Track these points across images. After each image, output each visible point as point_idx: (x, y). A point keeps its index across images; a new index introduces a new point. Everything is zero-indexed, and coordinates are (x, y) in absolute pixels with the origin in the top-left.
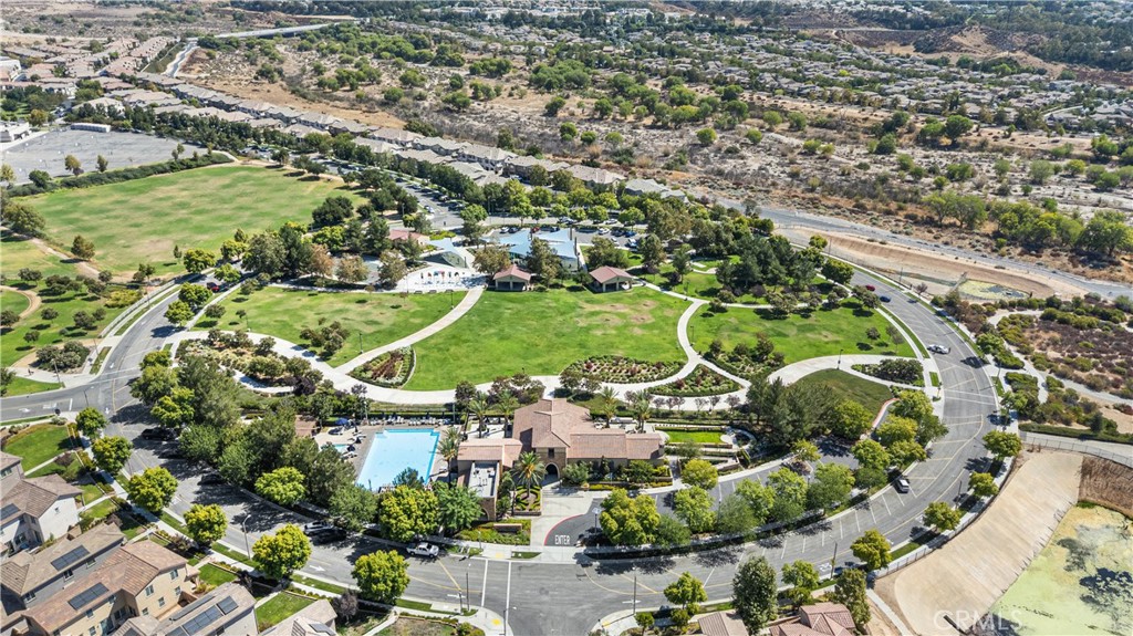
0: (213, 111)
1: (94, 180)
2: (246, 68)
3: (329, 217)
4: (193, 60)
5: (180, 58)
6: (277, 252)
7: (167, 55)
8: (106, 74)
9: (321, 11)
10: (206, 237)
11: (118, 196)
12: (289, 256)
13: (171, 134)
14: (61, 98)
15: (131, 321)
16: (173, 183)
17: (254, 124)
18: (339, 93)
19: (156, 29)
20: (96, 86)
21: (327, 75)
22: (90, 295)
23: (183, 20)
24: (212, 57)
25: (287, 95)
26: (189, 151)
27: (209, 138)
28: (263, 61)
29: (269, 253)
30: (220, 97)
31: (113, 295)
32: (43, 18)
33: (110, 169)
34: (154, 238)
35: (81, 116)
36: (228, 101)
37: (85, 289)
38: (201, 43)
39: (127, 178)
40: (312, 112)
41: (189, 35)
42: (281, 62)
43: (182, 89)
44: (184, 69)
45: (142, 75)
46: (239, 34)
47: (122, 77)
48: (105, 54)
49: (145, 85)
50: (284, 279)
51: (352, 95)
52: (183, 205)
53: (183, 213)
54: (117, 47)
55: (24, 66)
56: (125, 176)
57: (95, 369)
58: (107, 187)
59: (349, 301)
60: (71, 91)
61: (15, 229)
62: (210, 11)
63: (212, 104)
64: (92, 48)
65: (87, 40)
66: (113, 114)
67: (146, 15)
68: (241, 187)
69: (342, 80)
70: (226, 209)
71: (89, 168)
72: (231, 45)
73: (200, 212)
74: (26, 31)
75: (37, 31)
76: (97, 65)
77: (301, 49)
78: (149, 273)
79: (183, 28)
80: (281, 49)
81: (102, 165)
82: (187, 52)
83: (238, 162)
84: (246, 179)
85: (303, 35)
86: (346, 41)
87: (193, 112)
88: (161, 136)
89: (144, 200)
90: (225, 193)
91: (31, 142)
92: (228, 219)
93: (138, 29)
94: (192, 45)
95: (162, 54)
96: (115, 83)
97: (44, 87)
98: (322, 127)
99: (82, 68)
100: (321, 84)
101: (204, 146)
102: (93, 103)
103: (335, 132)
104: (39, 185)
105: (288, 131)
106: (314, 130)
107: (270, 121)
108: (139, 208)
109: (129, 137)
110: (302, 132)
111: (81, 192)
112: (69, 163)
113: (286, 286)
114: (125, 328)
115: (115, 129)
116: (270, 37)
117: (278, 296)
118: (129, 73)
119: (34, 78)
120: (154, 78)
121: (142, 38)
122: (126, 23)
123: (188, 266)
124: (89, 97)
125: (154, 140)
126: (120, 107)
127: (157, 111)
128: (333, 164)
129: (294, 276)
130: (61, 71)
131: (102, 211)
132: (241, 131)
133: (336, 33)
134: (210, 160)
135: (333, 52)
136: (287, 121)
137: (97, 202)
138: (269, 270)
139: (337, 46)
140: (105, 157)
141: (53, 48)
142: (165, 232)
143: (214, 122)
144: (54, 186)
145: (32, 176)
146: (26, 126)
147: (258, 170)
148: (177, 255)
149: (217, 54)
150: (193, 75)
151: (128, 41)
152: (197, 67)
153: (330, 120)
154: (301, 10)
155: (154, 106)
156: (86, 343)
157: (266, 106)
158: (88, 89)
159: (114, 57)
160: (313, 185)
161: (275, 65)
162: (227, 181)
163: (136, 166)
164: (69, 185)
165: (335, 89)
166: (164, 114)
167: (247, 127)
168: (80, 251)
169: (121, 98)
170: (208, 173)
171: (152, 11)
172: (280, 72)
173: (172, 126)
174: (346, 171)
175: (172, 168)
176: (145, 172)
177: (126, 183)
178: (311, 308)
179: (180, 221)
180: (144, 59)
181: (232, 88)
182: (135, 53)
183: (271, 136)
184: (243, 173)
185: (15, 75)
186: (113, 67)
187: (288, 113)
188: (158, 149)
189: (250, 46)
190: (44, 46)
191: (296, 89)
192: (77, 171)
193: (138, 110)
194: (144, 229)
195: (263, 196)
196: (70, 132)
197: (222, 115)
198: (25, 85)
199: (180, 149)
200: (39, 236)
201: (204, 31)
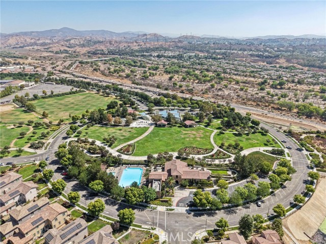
0: (81, 79)
1: (50, 96)
2: (91, 68)
3: (112, 106)
4: (77, 66)
5: (74, 66)
6: (97, 116)
7: (71, 65)
8: (55, 70)
9: (110, 54)
10: (78, 112)
11: (56, 101)
12: (100, 117)
13: (70, 85)
14: (43, 76)
15: (56, 135)
16: (70, 97)
17: (92, 82)
18: (114, 75)
19: (68, 59)
20: (52, 73)
21: (111, 70)
22: (46, 127)
23: (75, 57)
25: (101, 75)
26: (75, 89)
27: (80, 86)
28: (95, 66)
29: (95, 116)
30: (83, 76)
31: (52, 127)
32: (41, 57)
33: (54, 94)
34: (64, 112)
35: (48, 80)
36: (86, 76)
37: (45, 126)
38: (80, 63)
39: (58, 96)
40: (107, 79)
41: (77, 60)
42: (100, 67)
43: (74, 73)
44: (75, 69)
45: (64, 70)
46: (89, 60)
47: (59, 71)
48: (55, 65)
49: (65, 73)
50: (99, 123)
51: (118, 75)
52: (73, 103)
53: (72, 105)
54: (59, 63)
55: (35, 68)
56: (58, 95)
57: (46, 149)
58: (53, 99)
59: (117, 130)
60: (46, 74)
61: (28, 109)
62: (82, 55)
63: (81, 77)
64: (52, 64)
65: (51, 62)
66: (56, 80)
67: (66, 56)
68: (88, 98)
69: (115, 71)
70: (84, 104)
71: (49, 94)
72: (87, 63)
73: (77, 105)
74: (36, 60)
75: (39, 60)
76: (53, 68)
77: (105, 63)
78: (62, 121)
79: (75, 59)
80: (99, 64)
81: (52, 93)
83: (87, 92)
84: (89, 96)
85: (105, 60)
86: (116, 61)
87: (76, 79)
88: (68, 85)
89: (62, 102)
90: (84, 100)
91: (35, 87)
92: (84, 107)
93: (64, 59)
94: (77, 63)
96: (57, 72)
97: (39, 73)
98: (110, 83)
99: (49, 69)
100: (109, 72)
101: (79, 88)
102: (51, 77)
103: (113, 84)
104: (35, 98)
105: (101, 84)
106: (108, 84)
107: (96, 81)
108: (61, 104)
109: (60, 86)
110: (105, 84)
111: (46, 100)
112: (44, 92)
113: (99, 125)
114: (55, 137)
115: (56, 83)
116: (97, 61)
117: (97, 128)
118: (61, 70)
119: (37, 71)
120: (67, 71)
121: (65, 61)
122: (61, 58)
123: (73, 120)
124: (50, 76)
125: (66, 86)
126: (58, 78)
127: (67, 79)
128: (113, 92)
129: (102, 122)
130: (44, 69)
131: (52, 105)
132: (89, 84)
133: (114, 59)
134: (80, 91)
135: (113, 64)
136: (101, 81)
137: (50, 103)
138: (95, 121)
140: (53, 90)
141: (42, 64)
142: (67, 111)
143: (82, 82)
144: (39, 98)
145: (34, 96)
146: (34, 83)
147: (93, 94)
148: (70, 116)
149: (83, 65)
150: (77, 70)
151: (61, 62)
152: (78, 68)
153: (112, 81)
154: (105, 54)
155: (67, 78)
156: (44, 141)
157: (95, 78)
158: (50, 74)
159: (57, 66)
160: (107, 98)
161: (98, 67)
162: (84, 96)
163: (61, 93)
164: (43, 98)
165: (113, 74)
166: (69, 80)
167: (90, 83)
168: (45, 115)
169: (58, 76)
170: (80, 95)
171: (68, 55)
172: (99, 69)
173: (71, 83)
174: (116, 94)
175: (70, 93)
176: (63, 94)
177: (58, 98)
178: (106, 132)
179: (71, 107)
180: (65, 66)
181: (87, 73)
182: (63, 65)
183: (96, 85)
185: (32, 70)
186: (57, 68)
187: (101, 79)
188: (67, 89)
189: (92, 63)
190: (40, 63)
191: (103, 73)
192: (46, 94)
193: (63, 79)
194: (62, 109)
195: (94, 101)
196: (45, 84)
197: (84, 80)
198: (34, 73)
199: (73, 89)
200: (34, 111)
201: (80, 59)
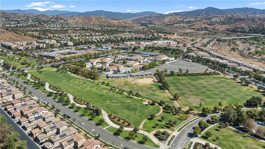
0: (218, 59)
1: (185, 75)
2: (228, 47)
3: (253, 104)
4: (214, 44)
5: (211, 44)
7: (208, 43)
8: (194, 47)
9: (251, 33)
10: (209, 100)
11: (188, 81)
12: (238, 119)
13: (206, 64)
14: (183, 52)
15: (183, 127)
16: (203, 79)
17: (229, 64)
18: (255, 57)
19: (207, 36)
20: (191, 50)
21: (251, 51)
22: (175, 113)
23: (214, 34)
24: (219, 44)
25: (239, 56)
26: (210, 70)
27: (216, 67)
28: (233, 46)
30: (220, 55)
31: (180, 114)
32: (184, 33)
33: (189, 73)
34: (195, 97)
35: (186, 57)
36: (222, 56)
37: (174, 111)
38: (217, 40)
40: (246, 62)
41: (214, 38)
42: (238, 46)
43: (211, 52)
44: (212, 47)
45: (202, 48)
46: (227, 38)
47: (197, 48)
48: (195, 42)
49: (202, 50)
50: (234, 126)
51: (260, 58)
52: (205, 87)
53: (204, 90)
54: (198, 40)
55: (178, 44)
56: (192, 75)
57: (169, 144)
58: (187, 77)
59: (259, 145)
60: (185, 50)
61: (163, 86)
62: (221, 32)
63: (217, 57)
64: (192, 40)
65: (192, 38)
66: (193, 57)
67: (206, 33)
68: (222, 84)
69: (257, 53)
70: (217, 91)
71: (184, 72)
72: (225, 41)
73: (209, 90)
74: (180, 36)
75: (182, 36)
76: (193, 44)
77: (244, 43)
78: (191, 110)
79: (213, 36)
80: (238, 42)
81: (187, 71)
82: (213, 42)
83: (222, 75)
84: (224, 81)
85: (245, 39)
86: (258, 41)
87: (212, 59)
88: (203, 64)
89: (194, 83)
90: (218, 85)
91: (174, 62)
92: (217, 95)
93: (203, 36)
94: (215, 41)
95: (207, 42)
96: (195, 49)
97: (180, 49)
98: (250, 68)
99: (189, 45)
100: (250, 53)
101: (214, 69)
102: (189, 54)
103: (255, 70)
104: (172, 74)
105: (239, 68)
106: (248, 69)
107: (234, 64)
108: (193, 85)
109: (195, 64)
110: (244, 69)
111: (181, 78)
112: (180, 70)
113: (234, 129)
114: (181, 129)
115: (193, 61)
116: (236, 39)
117: (231, 133)
118: (199, 47)
119: (179, 47)
120: (204, 48)
121: (203, 38)
122: (201, 35)
123: (203, 111)
125: (201, 65)
126: (195, 55)
127: (204, 58)
128: (253, 81)
129: (238, 125)
130: (185, 46)
131: (184, 85)
132: (225, 66)
133: (255, 39)
134: (215, 73)
135: (254, 44)
136: (239, 64)
137: (184, 81)
139: (255, 42)
140: (188, 69)
141: (184, 40)
142: (198, 95)
143: (218, 63)
144: (175, 75)
145: (171, 72)
146: (174, 58)
147: (228, 79)
149: (221, 43)
150: (214, 48)
151: (200, 39)
152: (215, 46)
153: (253, 66)
154: (246, 32)
155: (203, 56)
156: (169, 131)
157: (233, 59)
158: (189, 50)
159: (196, 43)
160: (246, 88)
161: (236, 47)
162: (218, 81)
163: (195, 73)
164: (178, 75)
165: (254, 55)
167: (227, 65)
168: (176, 98)
169: (195, 53)
170: (213, 77)
171: (207, 32)
172: (237, 49)
173: (206, 62)
175: (204, 74)
176: (197, 74)
177: (191, 77)
179: (203, 92)
180: (203, 43)
181: (223, 52)
182: (202, 42)
183: (234, 69)
184: (223, 79)
185: (175, 45)
186: (196, 45)
187: (239, 62)
188: (201, 68)
189: (230, 41)
191: (242, 54)
192: (181, 72)
193: (199, 57)
194: (193, 93)
195: (229, 88)
196: (183, 61)
197: (221, 61)
198: (176, 48)
199: (207, 70)
200: (168, 89)
201: (218, 37)
